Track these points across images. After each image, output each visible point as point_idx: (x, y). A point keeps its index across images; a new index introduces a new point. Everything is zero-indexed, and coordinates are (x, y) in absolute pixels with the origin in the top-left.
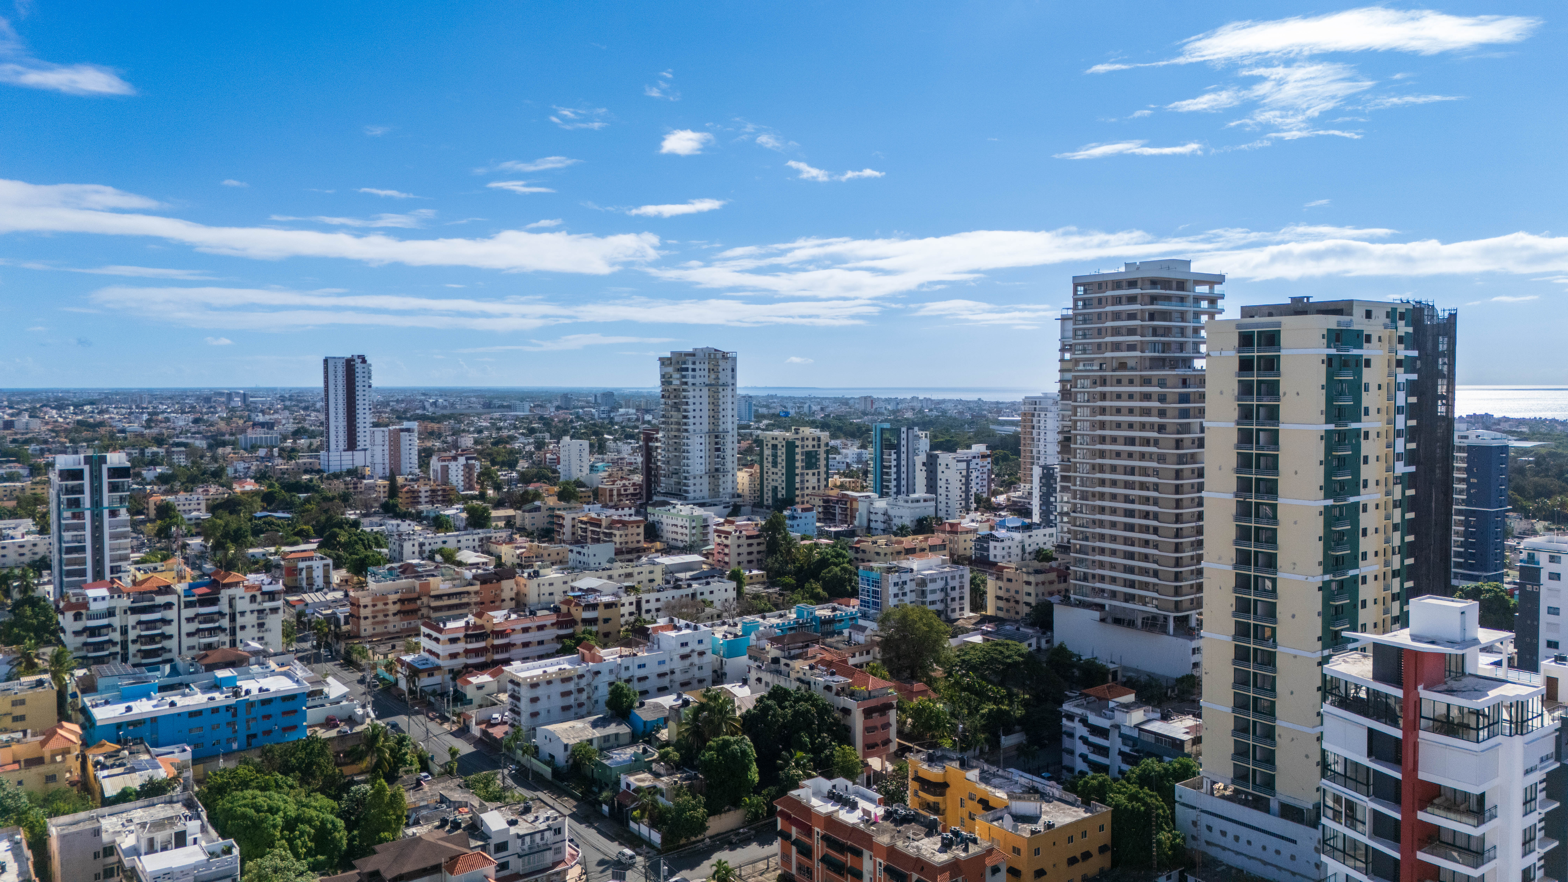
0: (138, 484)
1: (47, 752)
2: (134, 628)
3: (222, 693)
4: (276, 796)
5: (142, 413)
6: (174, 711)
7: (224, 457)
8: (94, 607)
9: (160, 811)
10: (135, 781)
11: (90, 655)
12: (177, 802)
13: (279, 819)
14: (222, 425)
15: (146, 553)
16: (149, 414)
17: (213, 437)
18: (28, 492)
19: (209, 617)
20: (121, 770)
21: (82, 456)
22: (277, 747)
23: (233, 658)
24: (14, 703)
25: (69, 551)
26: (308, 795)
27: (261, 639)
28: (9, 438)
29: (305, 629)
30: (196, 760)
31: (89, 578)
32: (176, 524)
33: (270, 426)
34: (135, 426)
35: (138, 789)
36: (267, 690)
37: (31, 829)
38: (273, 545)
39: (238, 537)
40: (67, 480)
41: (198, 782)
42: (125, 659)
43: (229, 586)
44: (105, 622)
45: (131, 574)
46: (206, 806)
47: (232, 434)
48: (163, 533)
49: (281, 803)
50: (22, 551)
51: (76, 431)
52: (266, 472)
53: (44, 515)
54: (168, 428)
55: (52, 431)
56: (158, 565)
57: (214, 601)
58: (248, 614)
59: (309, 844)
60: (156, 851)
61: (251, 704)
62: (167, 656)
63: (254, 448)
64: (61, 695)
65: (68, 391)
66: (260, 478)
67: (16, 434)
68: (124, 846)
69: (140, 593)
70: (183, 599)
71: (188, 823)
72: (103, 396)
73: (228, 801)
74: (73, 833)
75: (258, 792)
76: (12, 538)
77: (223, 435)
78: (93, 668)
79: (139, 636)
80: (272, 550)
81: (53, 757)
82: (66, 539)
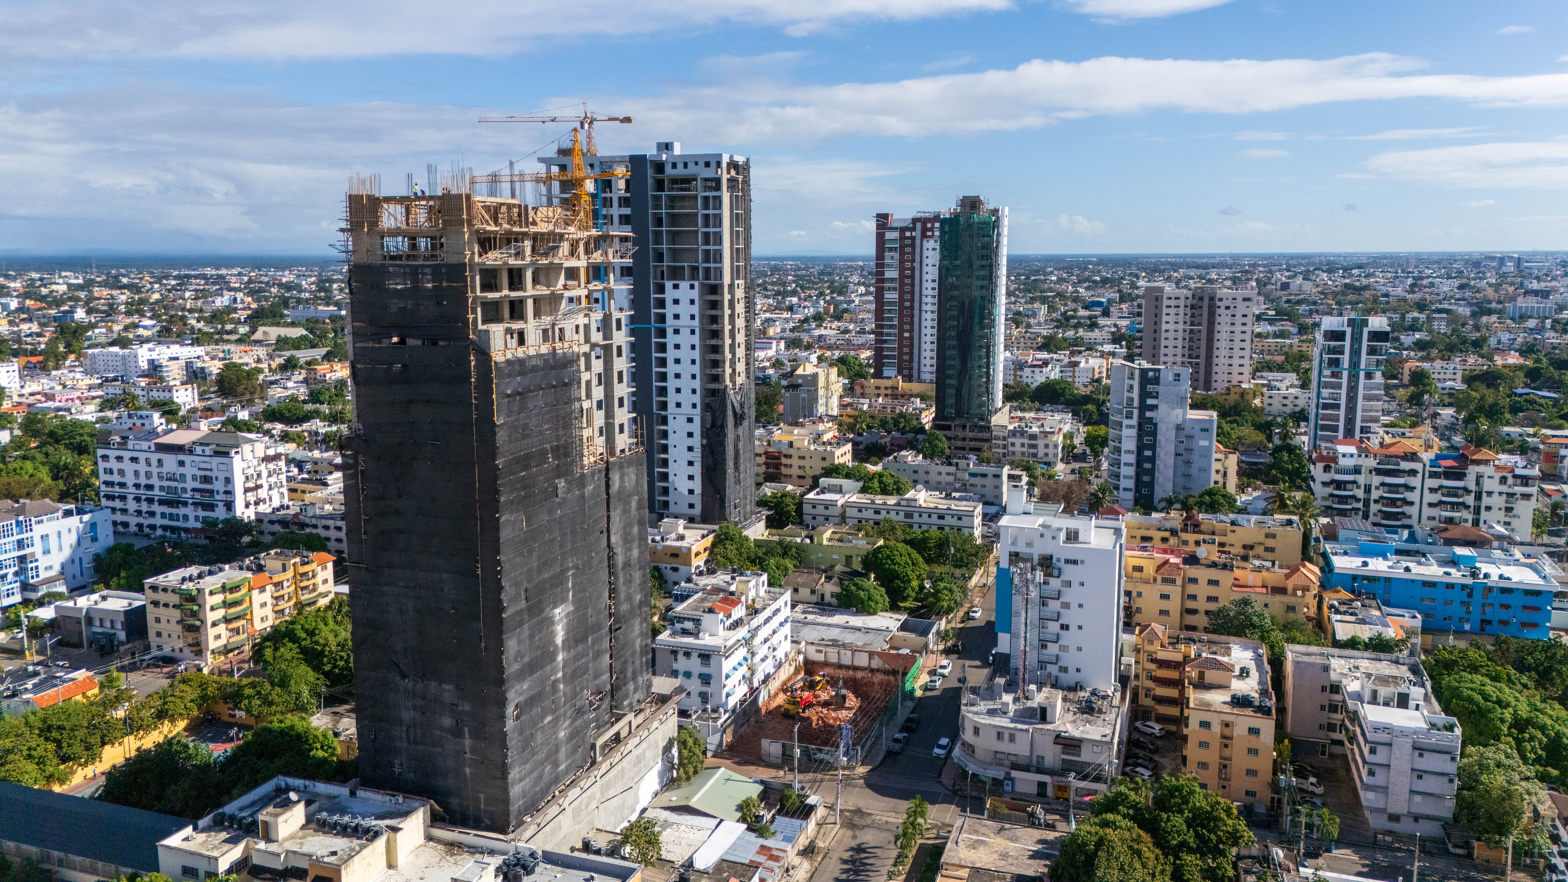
0: (1395, 348)
1: (1290, 585)
2: (1377, 488)
3: (1459, 570)
4: (1507, 690)
5: (1407, 277)
6: (1407, 576)
7: (1488, 327)
8: (1343, 462)
9: (1385, 668)
10: (1365, 633)
11: (1334, 506)
12: (1403, 664)
13: (1508, 714)
14: (1490, 292)
15: (1395, 417)
16: (1414, 278)
17: (1479, 304)
18: (1295, 349)
19: (1452, 492)
20: (1352, 618)
21: (1346, 318)
22: (1513, 641)
23: (1474, 538)
24: (1268, 536)
25: (1326, 407)
26: (1544, 701)
27: (1507, 524)
28: (1284, 299)
29: (1559, 523)
30: (1425, 630)
31: (1340, 434)
32: (1428, 392)
33: (1545, 294)
34: (1399, 291)
35: (1367, 640)
36: (1508, 579)
37: (1272, 647)
38: (1532, 426)
39: (1493, 413)
40: (1331, 340)
41: (1426, 652)
42: (1366, 516)
43: (1478, 462)
44: (1350, 478)
45: (1379, 436)
46: (1431, 677)
47: (1499, 302)
48: (1415, 400)
49: (1511, 699)
50: (1285, 402)
51: (1343, 293)
52: (1533, 345)
53: (1307, 371)
54: (1431, 293)
55: (1322, 293)
56: (1406, 430)
57: (1461, 476)
58: (1495, 496)
59: (1540, 752)
60: (1379, 704)
61: (1490, 589)
62: (1406, 521)
63: (1523, 317)
64: (1306, 537)
65: (1339, 256)
66: (1526, 351)
67: (1290, 294)
68: (1349, 689)
69: (1386, 456)
70: (1428, 468)
71: (1412, 687)
72: (1371, 260)
73: (1455, 680)
74: (1305, 663)
75: (1487, 680)
76: (1278, 389)
77: (1490, 302)
78: (1336, 518)
79: (1382, 497)
80: (1531, 431)
81: (1295, 590)
82: (1324, 395)
